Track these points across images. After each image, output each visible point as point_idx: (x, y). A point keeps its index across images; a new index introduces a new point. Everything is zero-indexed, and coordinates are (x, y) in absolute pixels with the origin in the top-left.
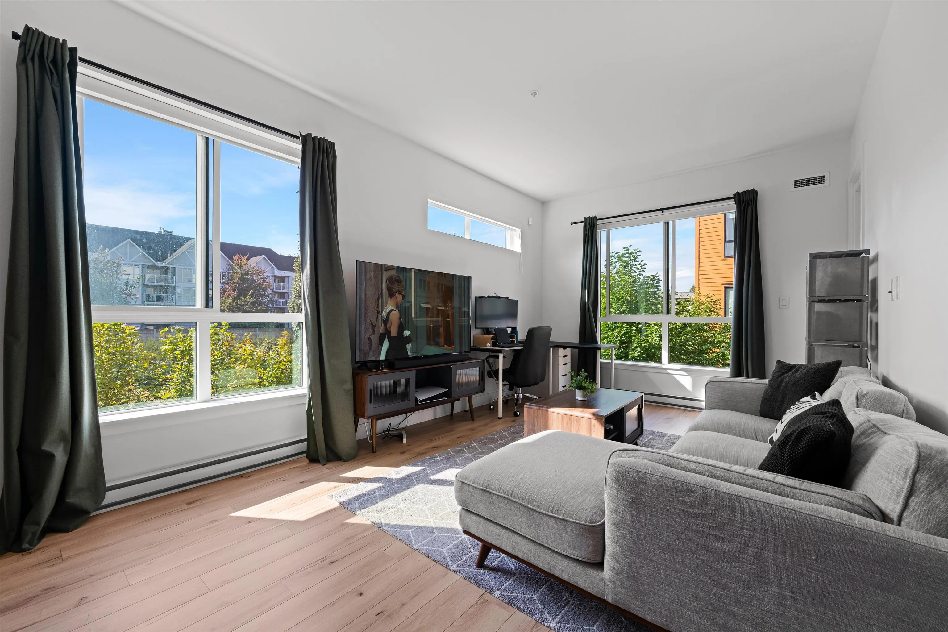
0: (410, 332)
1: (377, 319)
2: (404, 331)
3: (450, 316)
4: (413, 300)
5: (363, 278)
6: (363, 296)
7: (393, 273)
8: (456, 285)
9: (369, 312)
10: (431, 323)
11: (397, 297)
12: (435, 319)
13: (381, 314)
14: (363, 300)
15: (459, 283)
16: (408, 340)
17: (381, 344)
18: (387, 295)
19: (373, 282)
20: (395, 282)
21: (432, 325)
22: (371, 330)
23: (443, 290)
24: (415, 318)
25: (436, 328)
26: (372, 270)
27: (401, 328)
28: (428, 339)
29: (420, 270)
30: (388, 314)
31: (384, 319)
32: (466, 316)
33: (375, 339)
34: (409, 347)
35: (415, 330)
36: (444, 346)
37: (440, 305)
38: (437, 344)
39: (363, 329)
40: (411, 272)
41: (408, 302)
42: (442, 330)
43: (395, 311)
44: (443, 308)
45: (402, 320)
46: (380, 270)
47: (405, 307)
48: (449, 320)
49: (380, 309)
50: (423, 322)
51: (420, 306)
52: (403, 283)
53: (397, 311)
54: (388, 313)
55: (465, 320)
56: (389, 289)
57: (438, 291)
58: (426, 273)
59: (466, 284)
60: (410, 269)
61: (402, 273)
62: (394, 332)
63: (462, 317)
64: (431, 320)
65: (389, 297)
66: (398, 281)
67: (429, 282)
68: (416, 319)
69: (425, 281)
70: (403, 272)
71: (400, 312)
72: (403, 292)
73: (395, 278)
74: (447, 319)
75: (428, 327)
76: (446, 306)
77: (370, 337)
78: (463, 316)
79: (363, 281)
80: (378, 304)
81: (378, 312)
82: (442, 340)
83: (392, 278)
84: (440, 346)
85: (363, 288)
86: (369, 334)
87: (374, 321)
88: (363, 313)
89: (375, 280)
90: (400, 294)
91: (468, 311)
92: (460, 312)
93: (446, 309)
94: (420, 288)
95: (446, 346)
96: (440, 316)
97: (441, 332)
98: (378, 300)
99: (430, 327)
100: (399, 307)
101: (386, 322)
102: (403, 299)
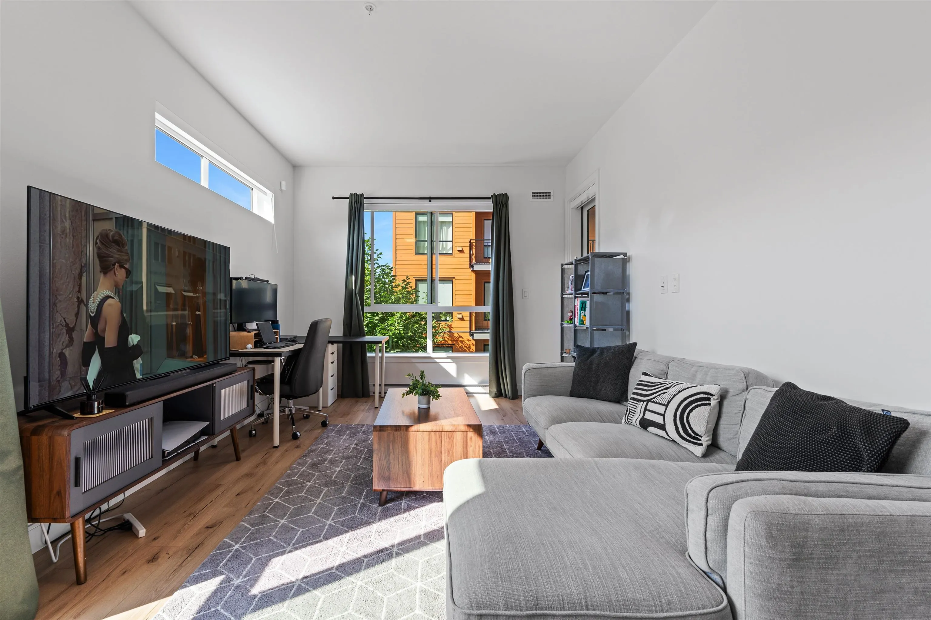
0: (139, 338)
1: (77, 315)
2: (130, 336)
3: (201, 307)
4: (144, 280)
5: (48, 231)
6: (48, 268)
7: (109, 226)
8: (209, 257)
9: (60, 301)
10: (174, 321)
11: (116, 272)
12: (180, 312)
13: (87, 305)
14: (48, 275)
15: (214, 254)
16: (137, 351)
17: (86, 363)
18: (98, 268)
19: (69, 240)
20: (113, 244)
21: (174, 323)
22: (65, 338)
23: (192, 265)
24: (147, 311)
25: (181, 327)
26: (67, 215)
27: (124, 331)
28: (169, 347)
29: (156, 227)
30: (99, 305)
31: (92, 315)
32: (222, 307)
33: (73, 355)
34: (138, 364)
35: (148, 333)
36: (192, 357)
37: (186, 288)
38: (183, 355)
39: (47, 336)
40: (142, 229)
41: (137, 283)
42: (189, 331)
43: (113, 298)
44: (191, 294)
45: (125, 315)
46: (84, 218)
47: (131, 292)
48: (200, 313)
49: (84, 296)
50: (160, 317)
51: (156, 289)
52: (127, 248)
53: (117, 298)
54: (100, 302)
55: (221, 312)
56: (102, 257)
57: (184, 265)
58: (166, 234)
59: (223, 256)
60: (140, 223)
61: (126, 228)
62: (110, 340)
63: (217, 309)
64: (173, 315)
65: (101, 272)
66: (118, 243)
67: (170, 248)
68: (149, 314)
69: (163, 246)
70: (128, 226)
71: (121, 301)
72: (128, 264)
73: (113, 236)
74: (197, 313)
75: (168, 327)
76: (195, 291)
77: (63, 351)
78: (219, 307)
79: (47, 238)
80: (80, 286)
81: (80, 301)
82: (189, 348)
83: (107, 236)
84: (187, 358)
85: (48, 251)
86: (61, 347)
87: (71, 319)
88: (48, 303)
89: (73, 236)
90: (121, 266)
91: (225, 299)
92: (214, 300)
93: (195, 296)
94: (156, 258)
95: (195, 357)
96: (187, 308)
97: (188, 334)
98: (80, 276)
99: (172, 325)
100: (121, 292)
101: (95, 320)
102: (127, 277)
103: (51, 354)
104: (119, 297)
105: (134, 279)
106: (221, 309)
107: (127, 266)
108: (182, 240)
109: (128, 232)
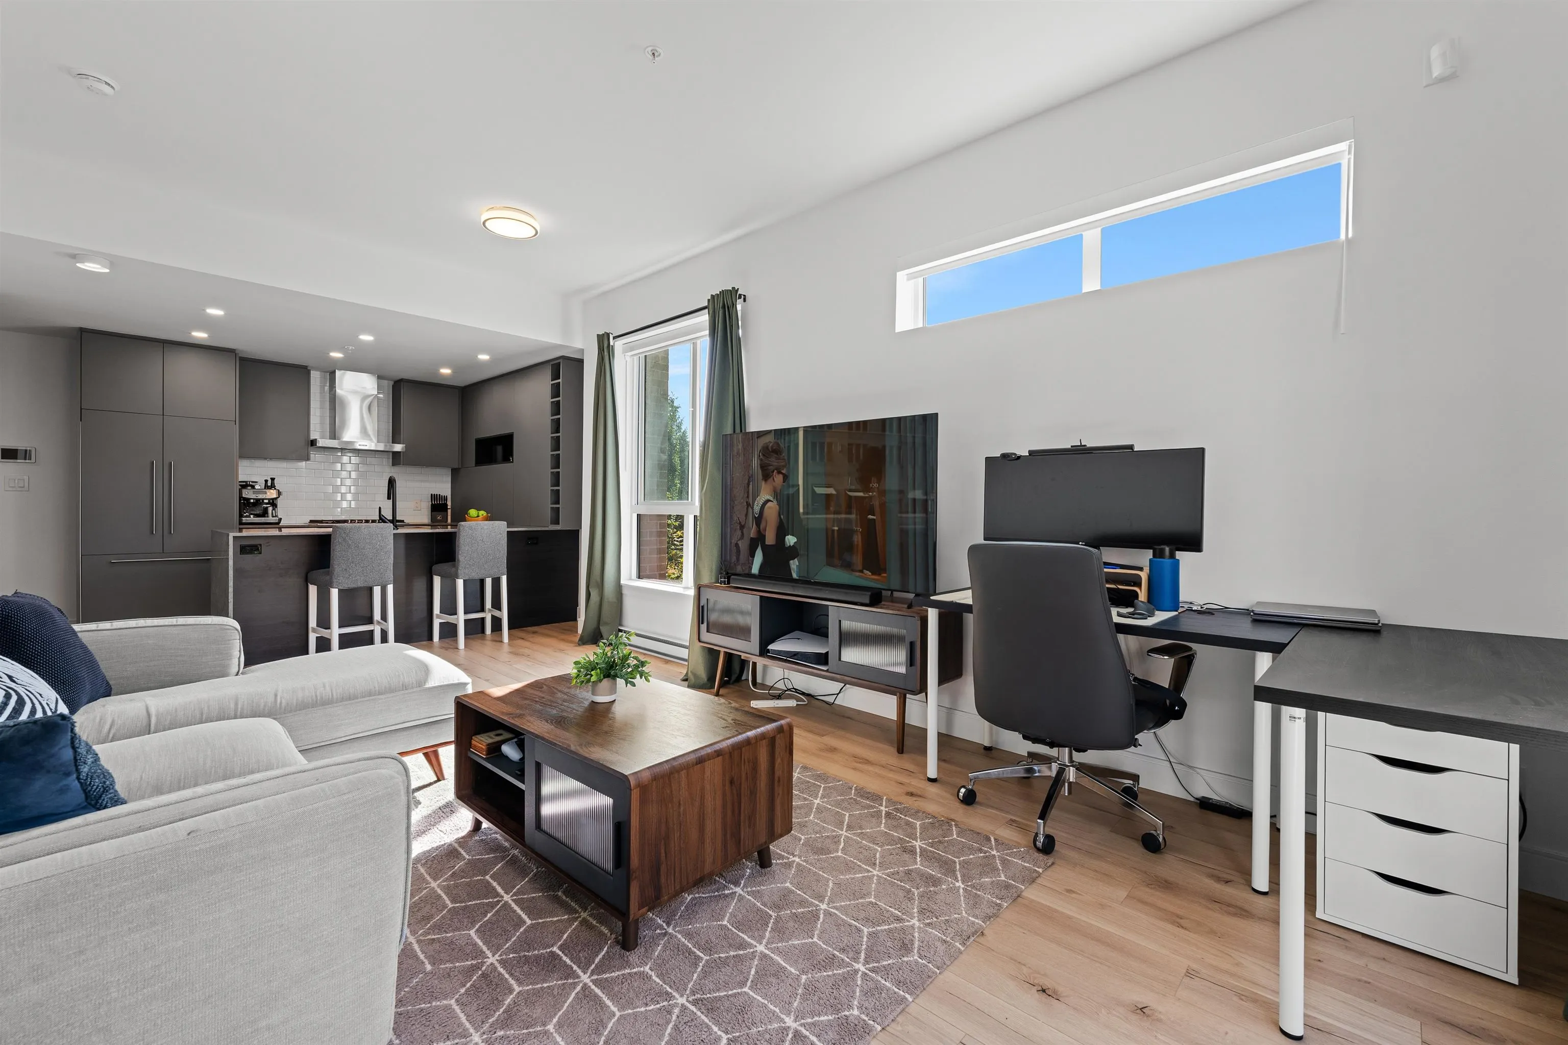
0: (796, 540)
1: (746, 515)
2: (787, 537)
3: (877, 509)
4: (802, 482)
6: (730, 481)
7: (770, 439)
8: (891, 442)
9: (737, 505)
10: (836, 525)
11: (775, 479)
12: (843, 516)
13: (752, 508)
14: (730, 486)
15: (901, 436)
16: (793, 552)
17: (752, 555)
18: (760, 477)
19: (741, 458)
20: (771, 454)
21: (836, 528)
22: (739, 533)
23: (862, 458)
24: (804, 513)
25: (846, 534)
27: (782, 532)
28: (830, 554)
29: (814, 427)
30: (761, 507)
31: (756, 516)
32: (917, 510)
33: (744, 545)
34: (794, 564)
35: (804, 536)
36: (861, 571)
37: (853, 487)
38: (848, 566)
39: (729, 530)
40: (798, 434)
41: (793, 486)
42: (857, 539)
43: (773, 502)
44: (861, 494)
45: (782, 517)
47: (788, 495)
48: (875, 517)
49: (751, 501)
50: (818, 520)
51: (813, 491)
52: (785, 454)
53: (775, 502)
54: (762, 505)
55: (915, 518)
56: (763, 467)
57: (850, 460)
58: (824, 429)
59: (919, 435)
60: (797, 429)
61: (783, 436)
62: (770, 539)
63: (907, 512)
64: (834, 519)
65: (763, 480)
66: (776, 452)
67: (830, 445)
68: (806, 516)
69: (822, 445)
71: (779, 504)
72: (785, 469)
73: (772, 447)
74: (870, 517)
75: (828, 532)
76: (866, 489)
77: (738, 542)
78: (910, 509)
79: (729, 459)
80: (748, 492)
81: (748, 505)
82: (857, 560)
83: (767, 448)
84: (853, 570)
85: (730, 469)
86: (736, 540)
87: (742, 518)
88: (730, 507)
89: (744, 454)
90: (779, 472)
91: (925, 497)
92: (900, 501)
93: (867, 495)
94: (814, 458)
95: (866, 572)
96: (854, 511)
97: (856, 543)
98: (748, 485)
99: (833, 531)
100: (778, 495)
101: (759, 520)
102: (784, 482)
103: (731, 543)
104: (777, 500)
105: (791, 483)
106: (914, 512)
107: (784, 472)
108: (847, 431)
109: (785, 439)
